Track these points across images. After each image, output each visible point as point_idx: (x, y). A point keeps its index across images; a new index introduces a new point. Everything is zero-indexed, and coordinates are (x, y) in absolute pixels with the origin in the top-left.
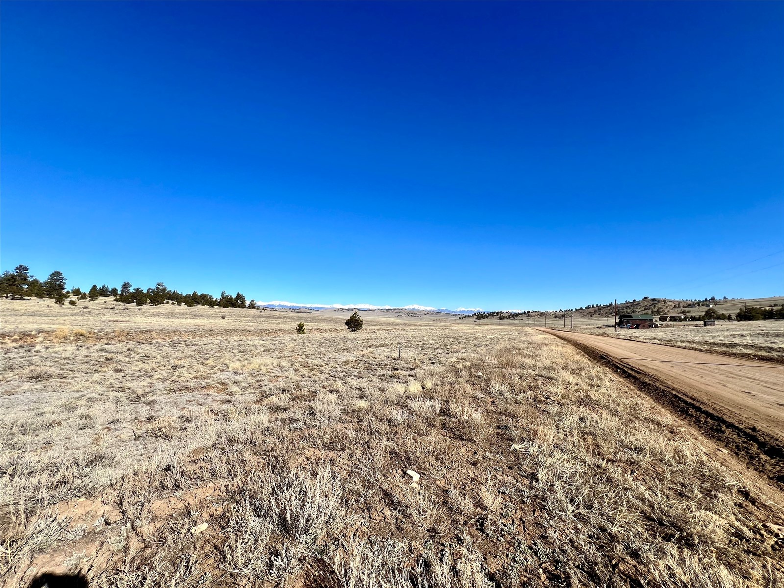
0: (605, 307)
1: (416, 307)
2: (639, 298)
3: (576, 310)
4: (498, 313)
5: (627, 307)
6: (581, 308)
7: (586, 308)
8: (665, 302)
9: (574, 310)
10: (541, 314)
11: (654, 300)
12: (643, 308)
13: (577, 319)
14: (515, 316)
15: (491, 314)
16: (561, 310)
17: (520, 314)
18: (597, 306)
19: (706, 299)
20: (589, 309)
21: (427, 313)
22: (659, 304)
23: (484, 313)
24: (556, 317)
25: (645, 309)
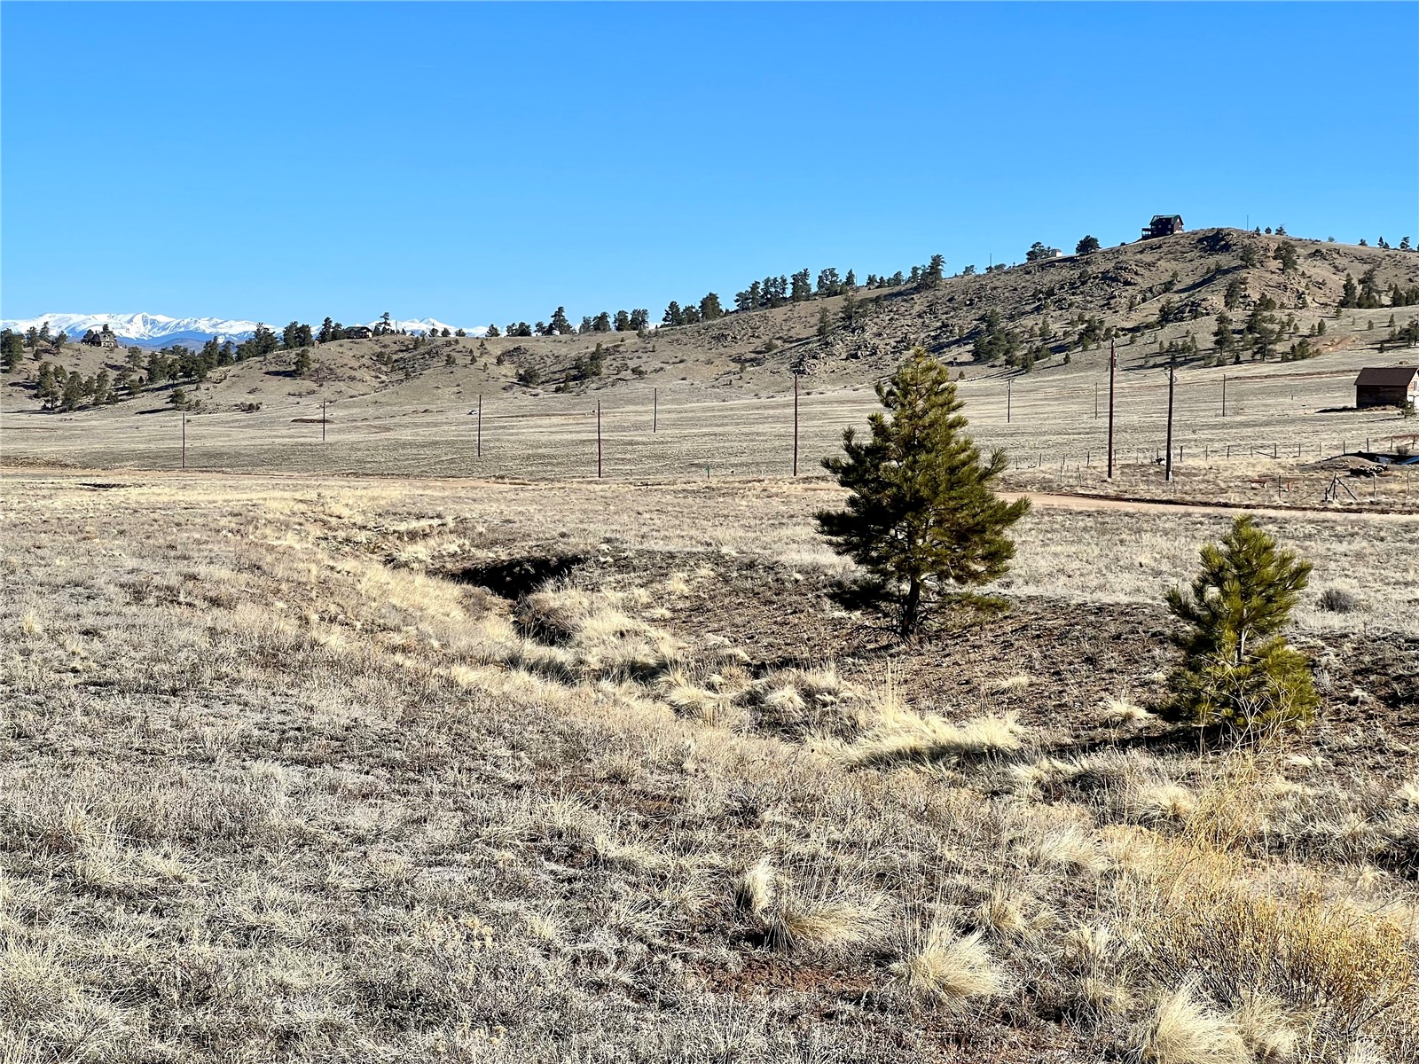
0: (893, 292)
5: (1043, 299)
6: (710, 303)
7: (747, 301)
8: (1286, 254)
9: (654, 322)
10: (408, 359)
11: (1215, 241)
12: (1151, 311)
13: (694, 393)
14: (180, 370)
17: (218, 354)
18: (830, 287)
20: (778, 314)
22: (1252, 275)
24: (526, 379)
25: (1166, 316)
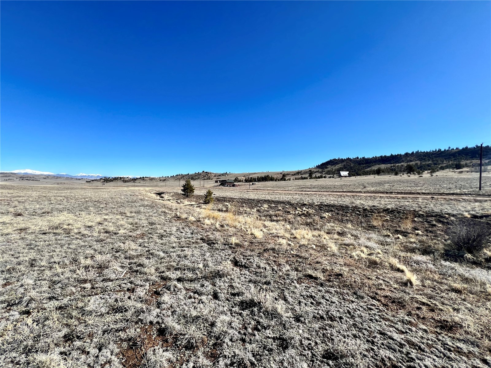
0: (186, 175)
1: (29, 171)
2: (201, 172)
3: (171, 177)
4: (121, 178)
5: (196, 176)
6: (173, 176)
7: (176, 176)
8: (211, 173)
9: (170, 177)
10: (152, 179)
11: (207, 172)
13: (172, 182)
14: (134, 180)
15: (116, 179)
16: (163, 177)
17: (137, 179)
19: (226, 173)
20: (178, 176)
21: (47, 177)
22: (209, 175)
23: (109, 178)
24: (160, 181)
25: (204, 177)
